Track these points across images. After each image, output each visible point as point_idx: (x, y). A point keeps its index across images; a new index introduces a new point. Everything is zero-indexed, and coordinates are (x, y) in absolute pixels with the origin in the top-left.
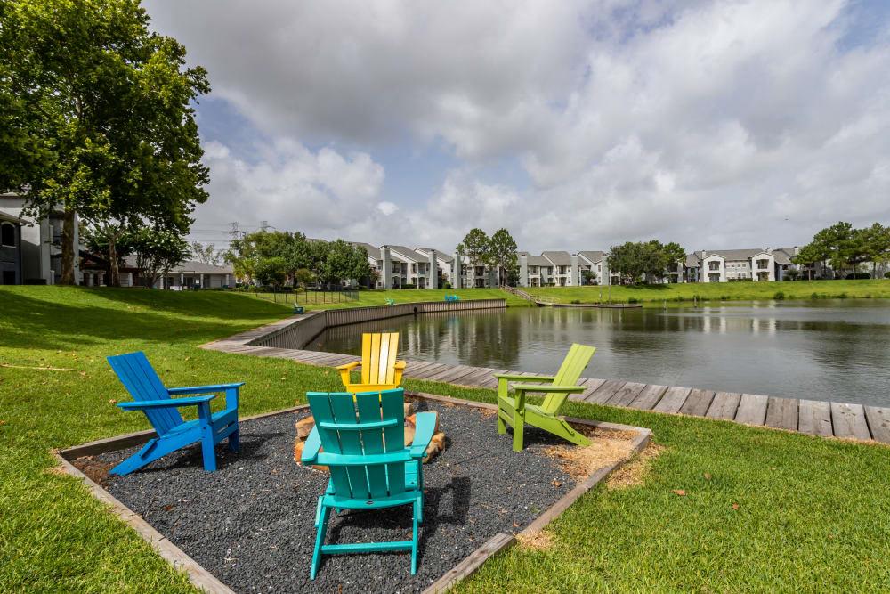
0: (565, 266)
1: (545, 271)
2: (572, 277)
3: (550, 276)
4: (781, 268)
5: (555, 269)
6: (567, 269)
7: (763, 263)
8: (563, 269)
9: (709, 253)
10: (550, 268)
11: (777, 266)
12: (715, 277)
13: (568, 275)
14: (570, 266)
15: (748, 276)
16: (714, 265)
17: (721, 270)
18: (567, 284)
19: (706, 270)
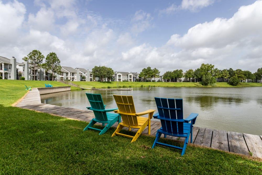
0: (74, 73)
1: (65, 74)
2: (77, 78)
3: (67, 77)
4: (134, 78)
5: (69, 74)
6: (75, 74)
7: (130, 76)
8: (73, 74)
9: (118, 72)
10: (67, 73)
11: (133, 77)
12: (120, 80)
13: (75, 76)
14: (76, 73)
15: (127, 80)
16: (120, 76)
17: (121, 78)
18: (75, 80)
19: (118, 78)
